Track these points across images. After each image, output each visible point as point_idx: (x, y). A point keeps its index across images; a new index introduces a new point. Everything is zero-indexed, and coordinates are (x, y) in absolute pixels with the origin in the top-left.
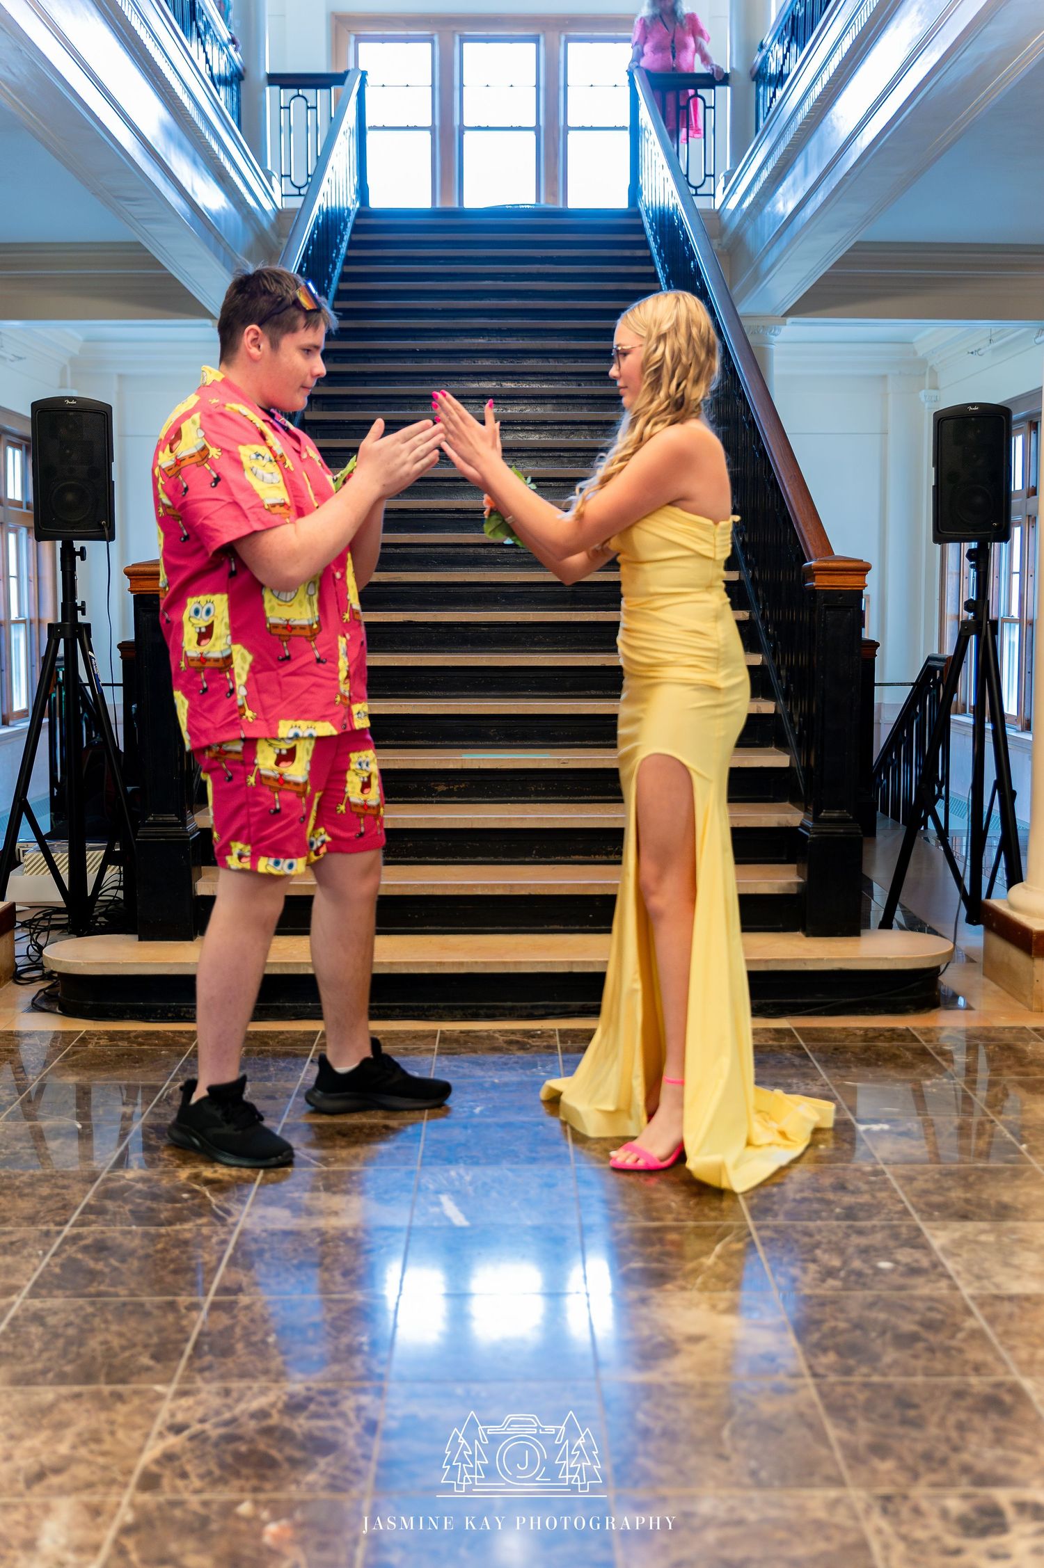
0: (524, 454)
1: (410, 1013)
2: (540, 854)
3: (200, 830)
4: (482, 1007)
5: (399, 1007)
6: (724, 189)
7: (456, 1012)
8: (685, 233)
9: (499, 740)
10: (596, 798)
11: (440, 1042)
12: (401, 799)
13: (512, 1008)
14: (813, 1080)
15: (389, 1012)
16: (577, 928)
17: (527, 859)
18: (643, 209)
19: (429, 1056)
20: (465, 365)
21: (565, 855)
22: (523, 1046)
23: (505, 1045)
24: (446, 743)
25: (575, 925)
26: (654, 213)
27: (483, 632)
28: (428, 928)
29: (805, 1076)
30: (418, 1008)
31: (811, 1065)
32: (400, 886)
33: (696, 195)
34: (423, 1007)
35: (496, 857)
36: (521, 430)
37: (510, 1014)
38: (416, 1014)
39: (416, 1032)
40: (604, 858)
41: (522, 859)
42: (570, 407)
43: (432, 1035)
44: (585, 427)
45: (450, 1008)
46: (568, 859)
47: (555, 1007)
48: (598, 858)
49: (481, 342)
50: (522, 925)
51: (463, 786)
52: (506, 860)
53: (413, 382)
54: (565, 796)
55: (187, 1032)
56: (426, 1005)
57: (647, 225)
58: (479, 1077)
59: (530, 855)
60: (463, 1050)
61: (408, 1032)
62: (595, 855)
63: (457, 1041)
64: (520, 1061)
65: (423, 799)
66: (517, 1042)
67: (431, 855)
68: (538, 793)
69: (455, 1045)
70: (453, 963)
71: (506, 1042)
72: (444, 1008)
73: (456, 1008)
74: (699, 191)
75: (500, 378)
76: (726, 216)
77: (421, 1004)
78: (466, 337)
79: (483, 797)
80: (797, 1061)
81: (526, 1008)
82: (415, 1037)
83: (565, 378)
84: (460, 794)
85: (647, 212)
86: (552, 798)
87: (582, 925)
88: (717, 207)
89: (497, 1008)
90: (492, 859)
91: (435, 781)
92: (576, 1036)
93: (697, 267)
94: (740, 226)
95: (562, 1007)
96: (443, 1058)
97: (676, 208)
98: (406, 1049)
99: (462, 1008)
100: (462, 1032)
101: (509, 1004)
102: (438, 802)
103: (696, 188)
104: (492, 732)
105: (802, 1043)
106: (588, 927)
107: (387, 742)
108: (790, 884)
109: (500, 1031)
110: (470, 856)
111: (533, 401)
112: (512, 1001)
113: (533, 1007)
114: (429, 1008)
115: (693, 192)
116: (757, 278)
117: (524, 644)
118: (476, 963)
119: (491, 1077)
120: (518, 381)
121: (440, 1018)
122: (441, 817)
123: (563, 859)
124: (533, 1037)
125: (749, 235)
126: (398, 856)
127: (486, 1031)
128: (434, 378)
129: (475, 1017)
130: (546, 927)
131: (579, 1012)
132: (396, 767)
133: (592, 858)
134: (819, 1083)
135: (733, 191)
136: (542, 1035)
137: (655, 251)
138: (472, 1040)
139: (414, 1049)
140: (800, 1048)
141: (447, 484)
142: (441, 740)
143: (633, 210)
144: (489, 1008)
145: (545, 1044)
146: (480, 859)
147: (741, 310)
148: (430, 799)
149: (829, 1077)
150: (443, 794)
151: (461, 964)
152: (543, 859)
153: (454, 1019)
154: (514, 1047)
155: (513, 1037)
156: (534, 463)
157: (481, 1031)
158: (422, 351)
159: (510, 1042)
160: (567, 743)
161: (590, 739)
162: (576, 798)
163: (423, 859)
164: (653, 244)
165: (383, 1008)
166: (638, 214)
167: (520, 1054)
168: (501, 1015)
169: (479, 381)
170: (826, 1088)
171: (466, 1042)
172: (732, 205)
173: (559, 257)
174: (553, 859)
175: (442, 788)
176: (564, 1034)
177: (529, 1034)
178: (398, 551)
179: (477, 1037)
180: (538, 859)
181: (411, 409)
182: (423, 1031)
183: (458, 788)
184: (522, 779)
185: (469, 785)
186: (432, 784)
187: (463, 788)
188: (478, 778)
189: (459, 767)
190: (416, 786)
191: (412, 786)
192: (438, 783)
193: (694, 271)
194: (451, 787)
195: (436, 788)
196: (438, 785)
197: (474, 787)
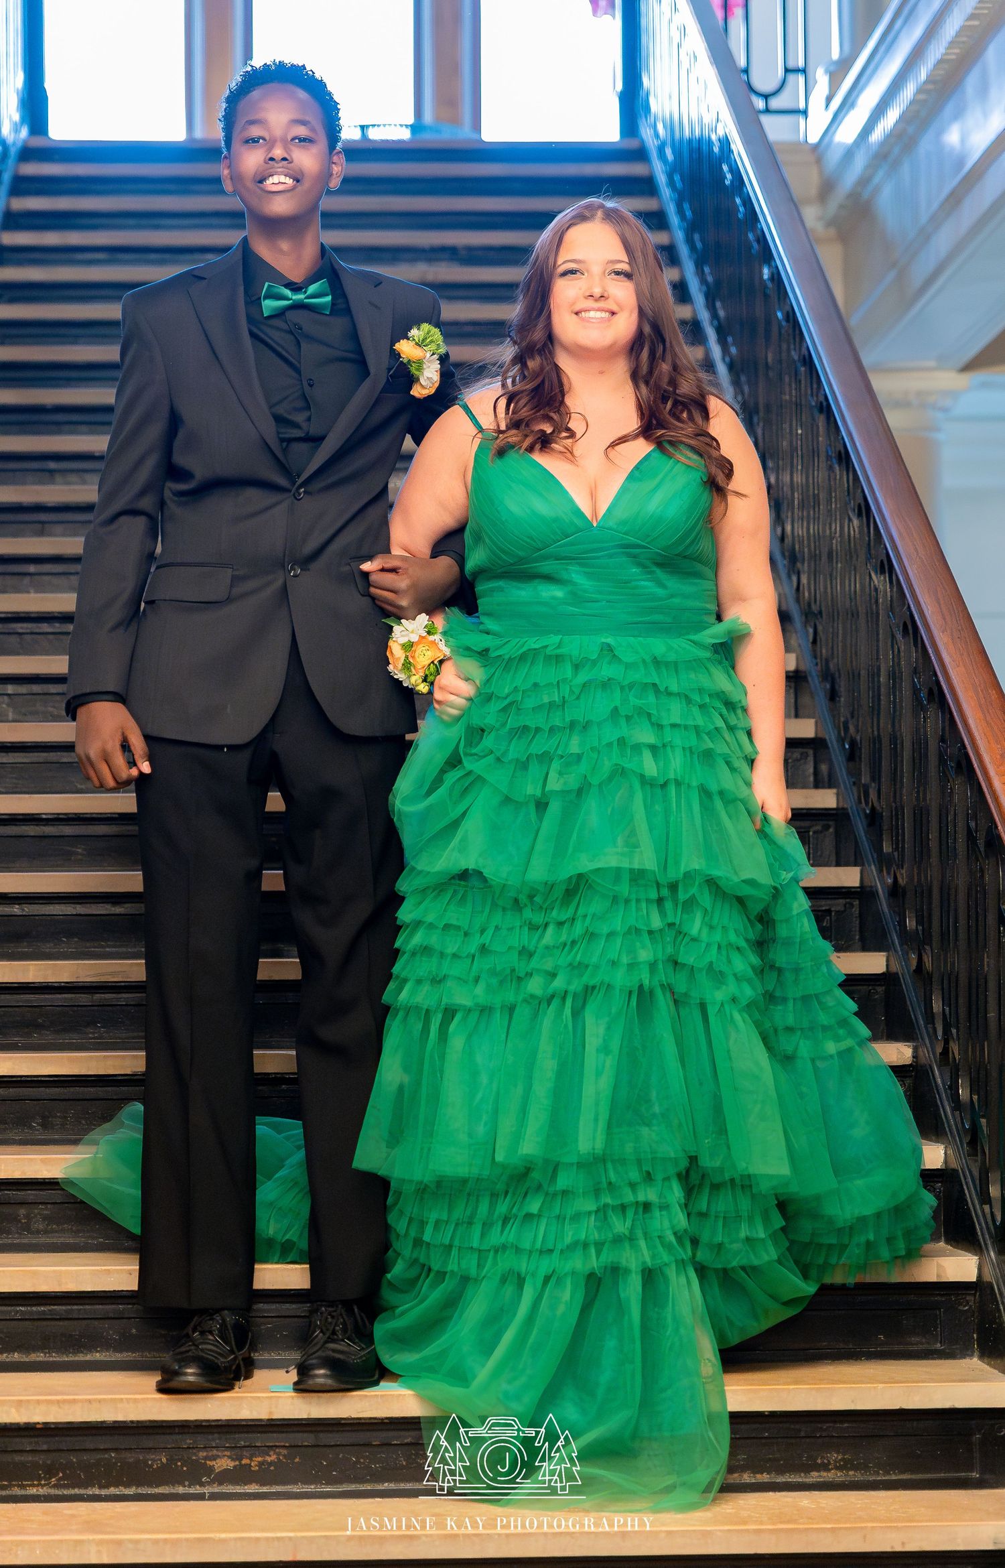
6: (829, 100)
8: (748, 202)
12: (132, 1491)
18: (651, 144)
26: (677, 153)
33: (767, 111)
51: (272, 1458)
57: (661, 179)
65: (180, 1489)
74: (775, 103)
76: (833, 158)
84: (264, 1476)
85: (661, 150)
88: (813, 138)
91: (208, 1448)
93: (777, 278)
94: (864, 181)
97: (725, 143)
102: (214, 1497)
103: (766, 97)
107: (97, 1356)
115: (760, 104)
122: (223, 1535)
125: (886, 200)
132: (120, 1418)
135: (848, 103)
137: (679, 236)
143: (633, 144)
148: (196, 1489)
150: (226, 1477)
164: (674, 219)
166: (640, 154)
172: (847, 133)
173: (470, 249)
175: (224, 1463)
183: (260, 1464)
184: (408, 1440)
185: (285, 1456)
186: (202, 1454)
187: (270, 1464)
188: (307, 1439)
189: (264, 1415)
190: (164, 1460)
191: (153, 1460)
192: (215, 1452)
193: (770, 284)
194: (244, 1462)
195: (214, 1463)
196: (214, 1458)
197: (297, 1460)
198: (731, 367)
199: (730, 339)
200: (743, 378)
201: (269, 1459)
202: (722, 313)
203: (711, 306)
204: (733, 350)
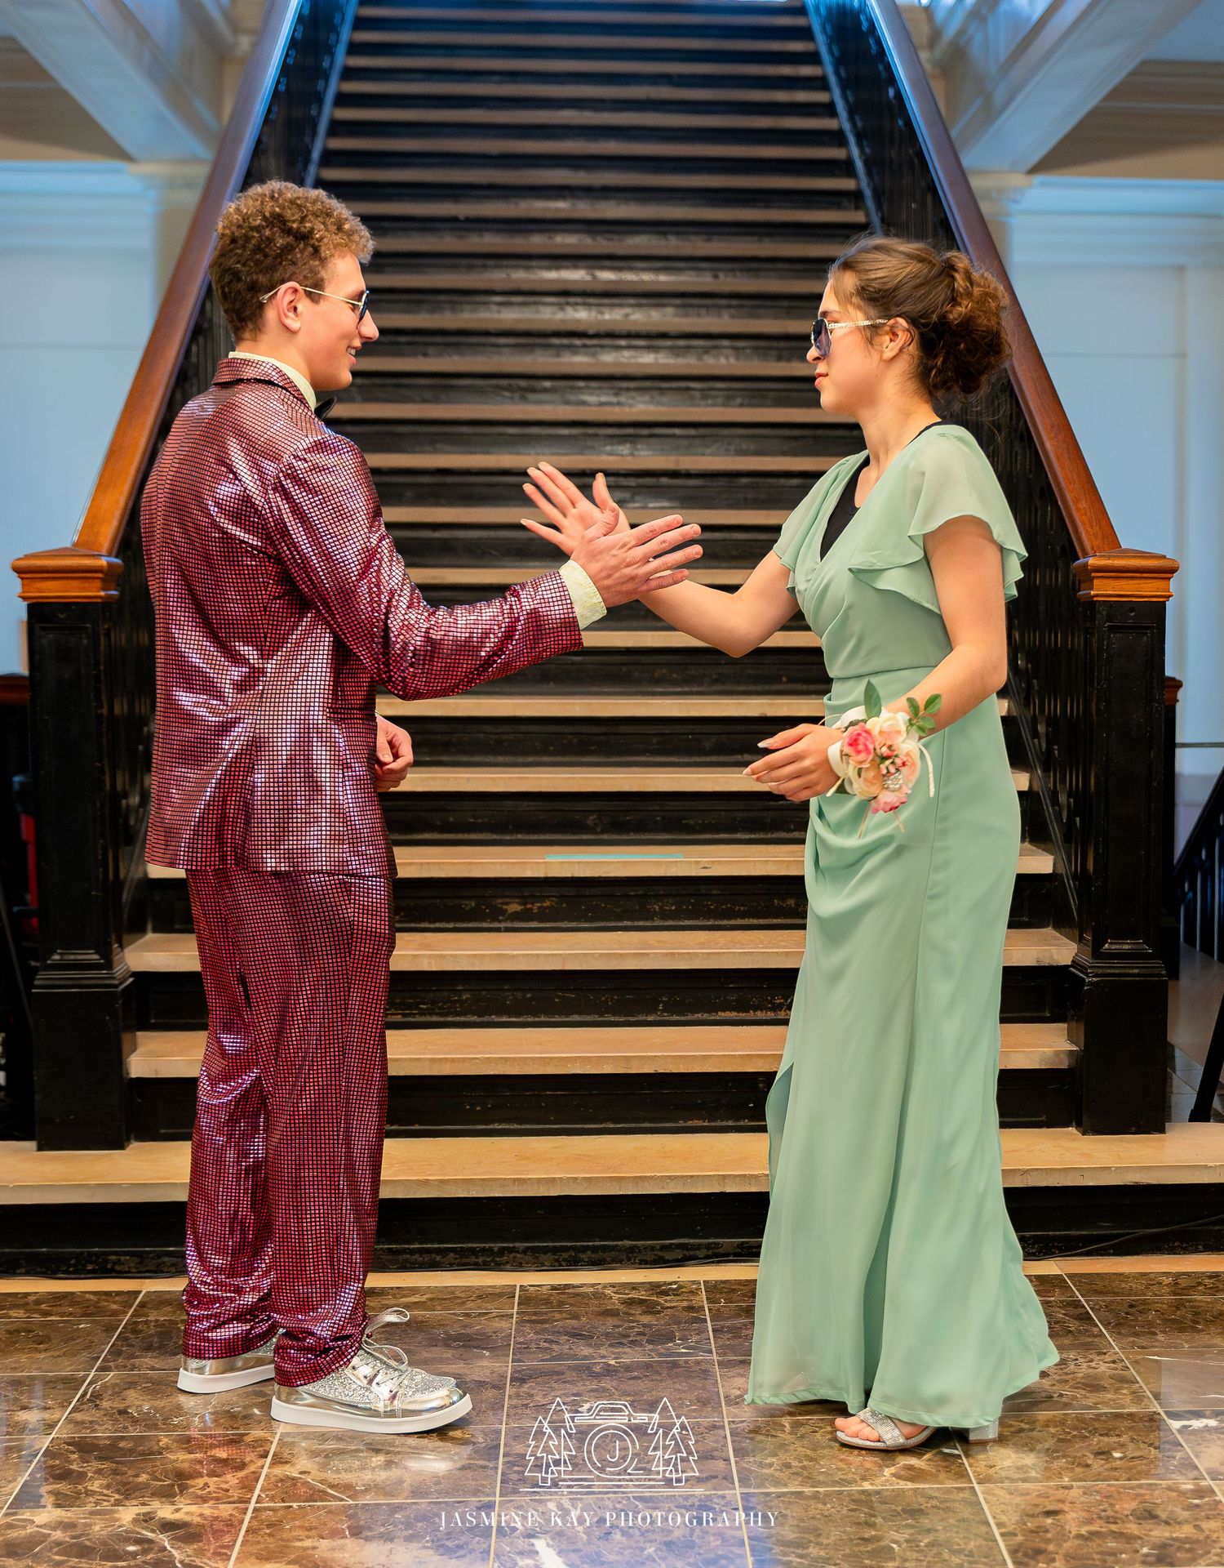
0: (632, 385)
1: (473, 1259)
2: (671, 1008)
3: (135, 974)
4: (585, 1249)
5: (451, 1249)
7: (543, 1257)
8: (880, 42)
9: (603, 832)
10: (755, 921)
11: (519, 1304)
12: (451, 925)
13: (632, 1249)
14: (1099, 1354)
15: (438, 1258)
16: (730, 1123)
17: (650, 1018)
19: (504, 1324)
20: (537, 242)
21: (709, 1012)
22: (649, 1308)
23: (622, 1307)
24: (520, 836)
25: (728, 1119)
26: (829, 10)
27: (573, 663)
28: (497, 1126)
29: (1087, 1347)
30: (483, 1250)
31: (1095, 1330)
32: (453, 1060)
34: (491, 1250)
35: (601, 1015)
36: (628, 347)
37: (629, 1259)
38: (480, 1260)
39: (479, 1288)
40: (770, 1015)
41: (641, 1018)
42: (703, 311)
43: (508, 1293)
44: (726, 343)
45: (534, 1250)
46: (713, 1017)
47: (699, 1247)
48: (760, 1015)
49: (560, 207)
50: (644, 1120)
51: (547, 904)
52: (617, 1019)
53: (453, 268)
54: (708, 920)
55: (118, 1293)
56: (496, 1246)
57: (817, 28)
58: (585, 1358)
59: (654, 1010)
60: (557, 1316)
61: (468, 1289)
62: (755, 1010)
63: (547, 1301)
64: (647, 1330)
65: (485, 925)
66: (642, 1302)
67: (499, 1013)
68: (664, 915)
69: (544, 1309)
70: (539, 1181)
71: (624, 1302)
72: (526, 1251)
73: (545, 1250)
75: (590, 263)
76: (939, 15)
77: (487, 1246)
78: (538, 197)
79: (577, 919)
80: (1073, 1325)
81: (653, 1248)
82: (480, 1297)
83: (693, 264)
84: (543, 916)
85: (817, 8)
86: (687, 923)
87: (737, 1120)
89: (604, 1248)
90: (597, 1018)
91: (503, 896)
92: (733, 1291)
93: (900, 96)
94: (963, 32)
95: (708, 1247)
96: (527, 1328)
98: (467, 1315)
99: (554, 1250)
100: (554, 1288)
101: (627, 1243)
102: (507, 930)
104: (591, 819)
105: (1080, 1298)
106: (746, 1122)
107: (427, 836)
108: (1057, 1053)
109: (613, 1286)
110: (560, 1014)
111: (644, 301)
112: (629, 1239)
113: (664, 1248)
114: (502, 1251)
116: (990, 114)
117: (638, 682)
118: (576, 1179)
119: (603, 1357)
120: (620, 269)
121: (519, 1267)
122: (515, 953)
123: (706, 1016)
124: (665, 1293)
125: (976, 48)
126: (447, 1015)
127: (593, 1285)
128: (490, 262)
129: (573, 1264)
130: (681, 1123)
131: (735, 1255)
132: (443, 875)
133: (751, 1015)
134: (1107, 1358)
136: (678, 1290)
137: (830, 68)
138: (571, 1301)
139: (480, 1315)
140: (1077, 1304)
141: (512, 430)
142: (512, 835)
144: (595, 1249)
145: (685, 1304)
146: (576, 1018)
147: (967, 161)
148: (496, 925)
149: (1121, 1348)
150: (515, 917)
151: (552, 1181)
152: (675, 1018)
153: (541, 1268)
154: (637, 1311)
155: (634, 1295)
156: (647, 398)
157: (582, 1286)
158: (468, 220)
159: (631, 1302)
160: (708, 836)
161: (745, 830)
162: (725, 922)
163: (486, 1019)
164: (827, 59)
165: (428, 1251)
166: (802, 10)
167: (646, 1319)
168: (613, 1261)
169: (558, 268)
170: (1119, 1365)
171: (561, 1304)
174: (690, 1017)
175: (514, 907)
176: (713, 1288)
177: (658, 1289)
178: (437, 534)
179: (578, 1295)
180: (666, 1017)
181: (453, 311)
182: (494, 1287)
183: (539, 908)
184: (640, 893)
185: (557, 903)
186: (500, 901)
187: (547, 908)
188: (571, 891)
189: (542, 875)
190: (473, 905)
191: (466, 905)
192: (508, 900)
193: (894, 102)
194: (529, 906)
195: (505, 907)
196: (507, 904)
197: (564, 905)
198: (866, 163)
199: (865, 143)
200: (874, 170)
201: (545, 905)
202: (859, 124)
203: (852, 120)
204: (867, 150)
